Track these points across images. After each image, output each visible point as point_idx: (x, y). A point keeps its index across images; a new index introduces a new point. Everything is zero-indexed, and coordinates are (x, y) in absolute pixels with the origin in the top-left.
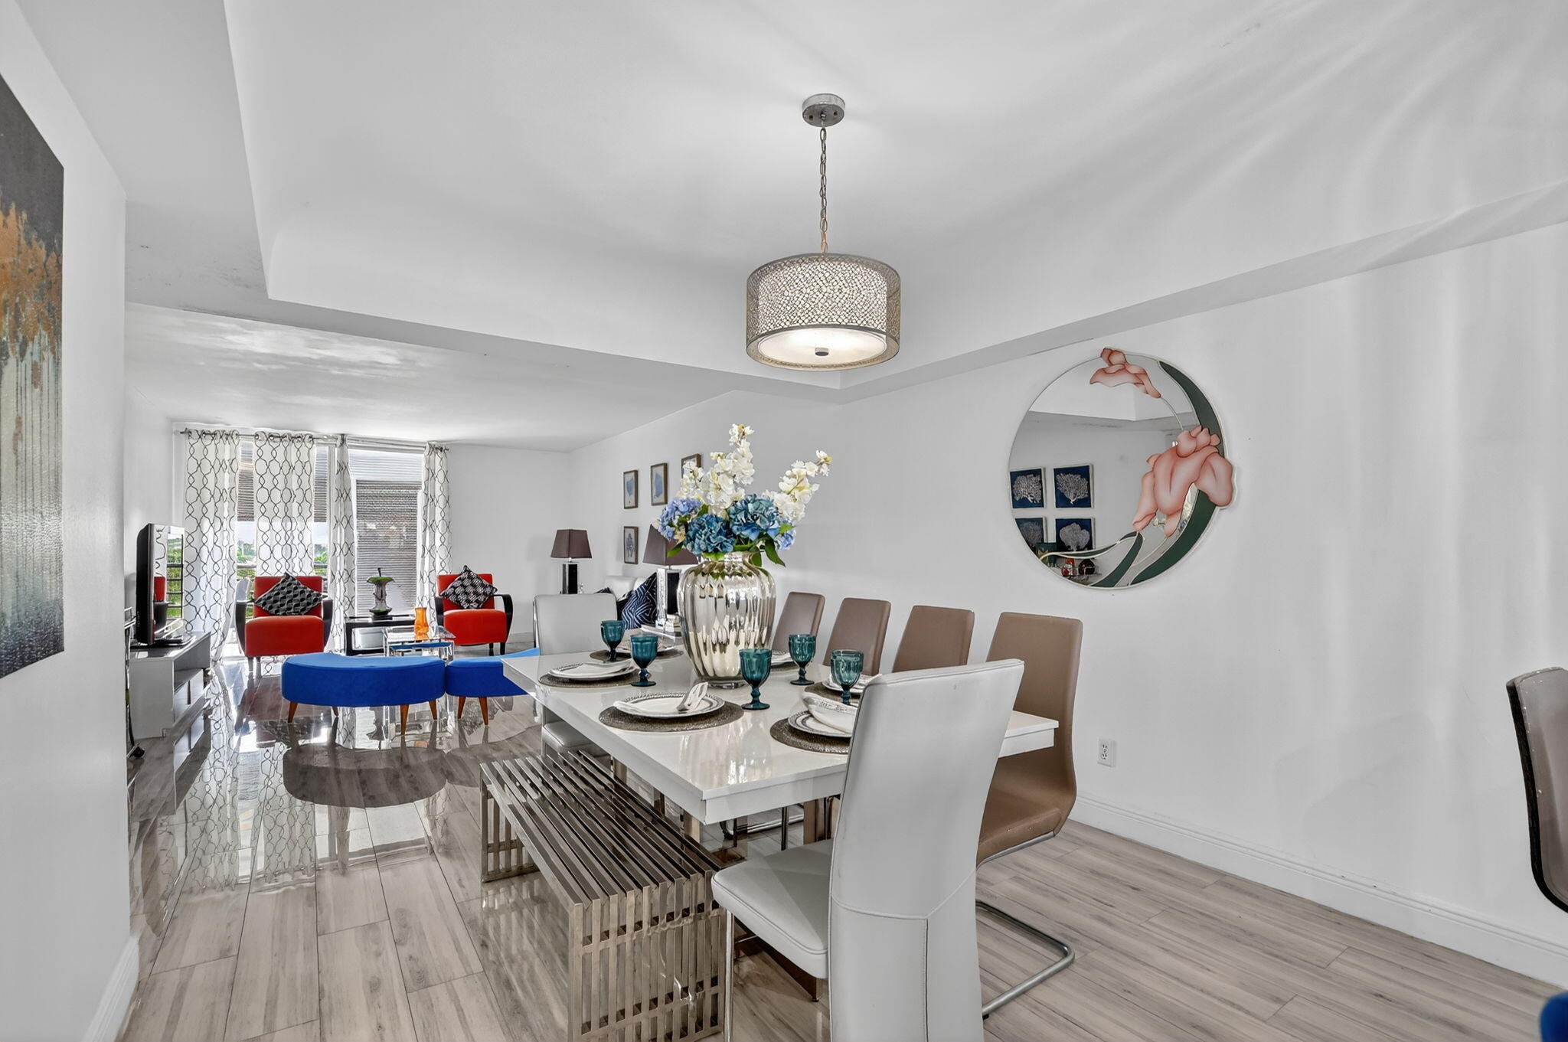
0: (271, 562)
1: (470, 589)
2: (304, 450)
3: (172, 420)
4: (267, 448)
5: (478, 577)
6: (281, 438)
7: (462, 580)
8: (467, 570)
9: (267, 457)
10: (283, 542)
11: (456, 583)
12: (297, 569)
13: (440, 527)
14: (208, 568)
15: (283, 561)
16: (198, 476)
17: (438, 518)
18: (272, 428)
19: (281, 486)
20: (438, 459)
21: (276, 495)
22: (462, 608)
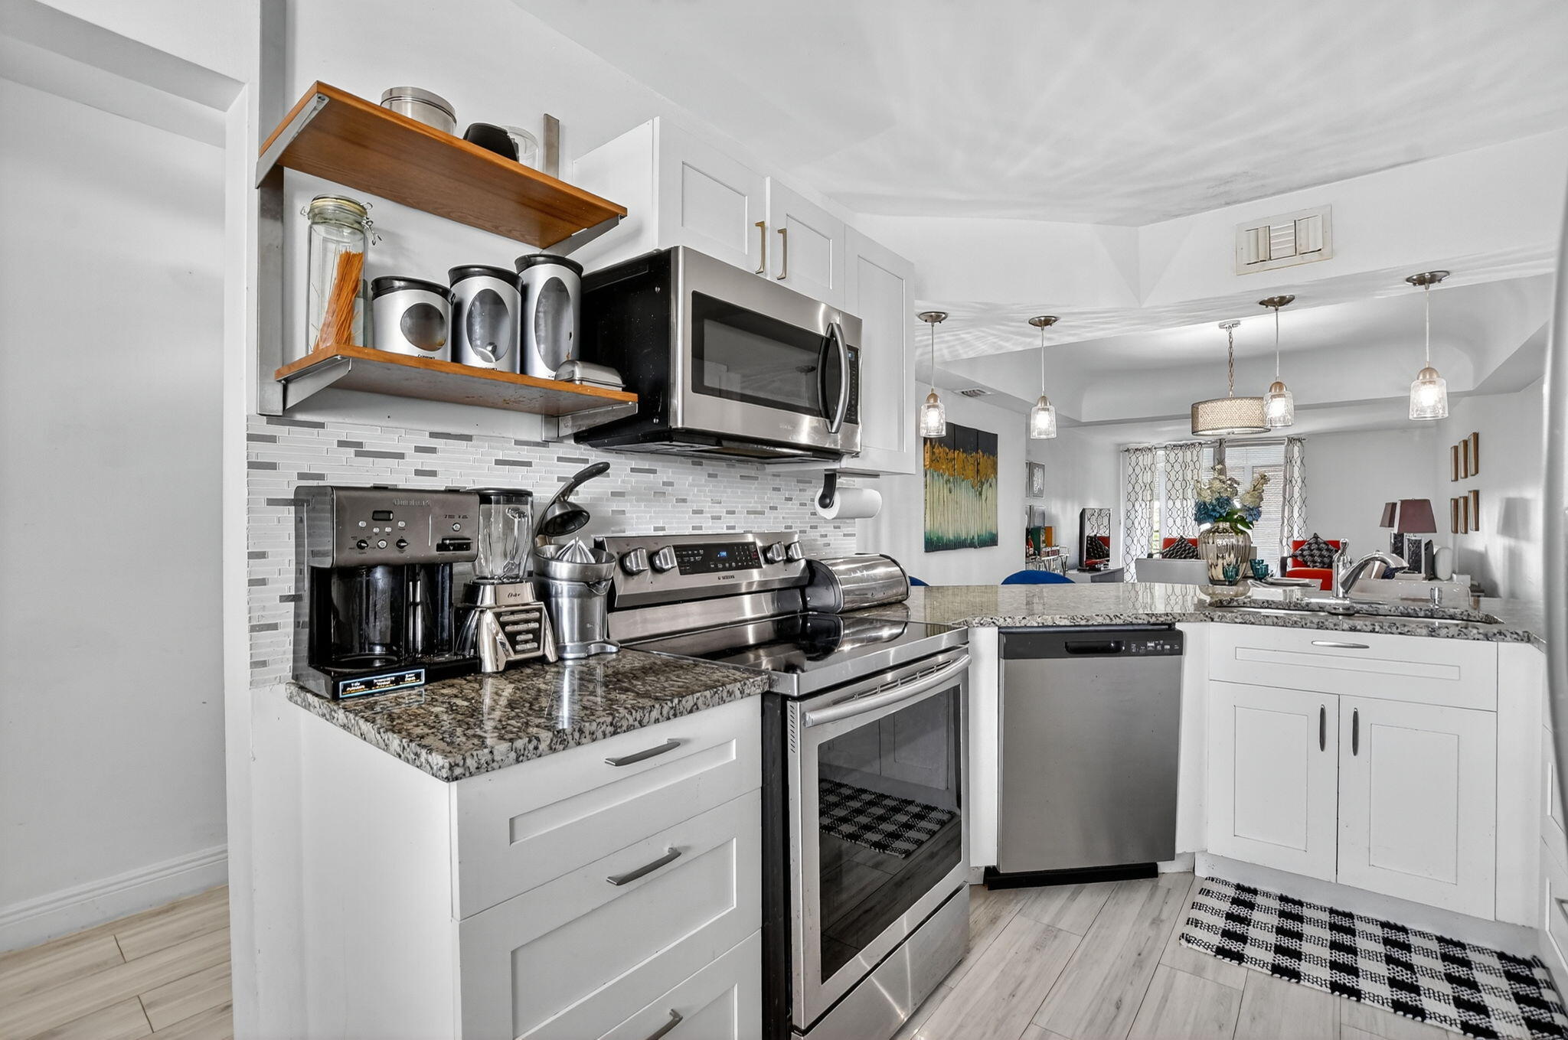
0: (1175, 528)
1: (1316, 552)
2: (1195, 453)
3: (1119, 445)
4: (1172, 455)
5: (1325, 543)
6: (1181, 446)
7: (1310, 544)
8: (1316, 537)
9: (1172, 460)
10: (1181, 516)
11: (1305, 547)
12: (1191, 533)
13: (1298, 503)
14: (1138, 532)
15: (1181, 528)
16: (1133, 477)
17: (1296, 495)
18: (1175, 441)
19: (1181, 479)
20: (1296, 449)
21: (1178, 485)
22: (1309, 566)
